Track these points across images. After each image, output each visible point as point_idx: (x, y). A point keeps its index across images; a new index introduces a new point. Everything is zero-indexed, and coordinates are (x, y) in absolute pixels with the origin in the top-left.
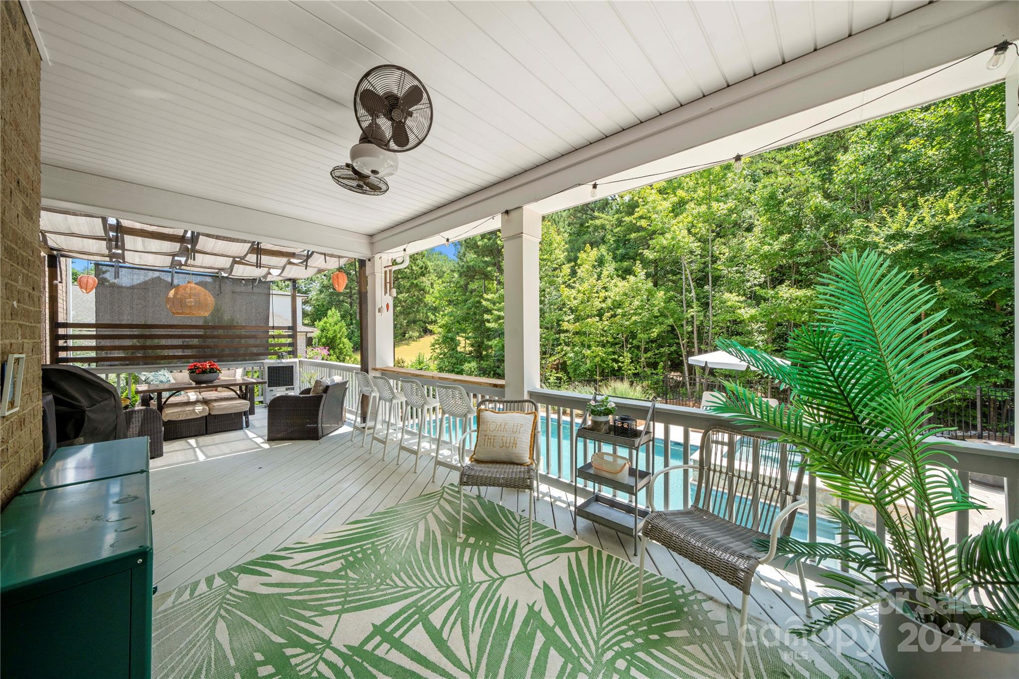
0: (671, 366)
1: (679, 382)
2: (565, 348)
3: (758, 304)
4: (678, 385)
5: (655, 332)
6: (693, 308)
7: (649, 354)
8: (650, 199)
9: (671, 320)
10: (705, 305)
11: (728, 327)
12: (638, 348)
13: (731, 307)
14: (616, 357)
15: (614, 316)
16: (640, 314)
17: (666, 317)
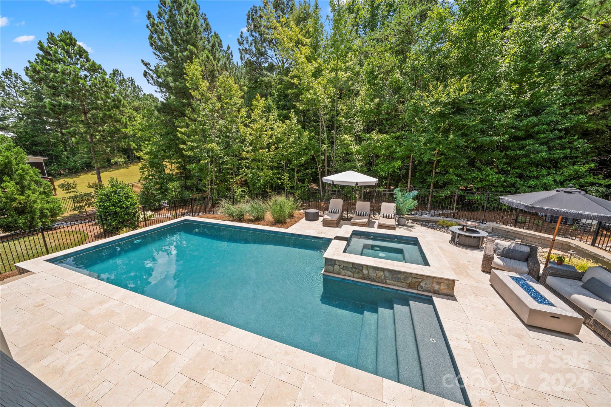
0: (313, 180)
1: (317, 190)
2: (246, 170)
3: (360, 143)
4: (316, 191)
5: (303, 160)
6: (325, 144)
7: (299, 174)
8: (300, 60)
9: (313, 152)
10: (332, 143)
11: (343, 157)
12: (293, 170)
13: (346, 144)
14: (280, 176)
15: (277, 148)
16: (294, 147)
17: (309, 150)
